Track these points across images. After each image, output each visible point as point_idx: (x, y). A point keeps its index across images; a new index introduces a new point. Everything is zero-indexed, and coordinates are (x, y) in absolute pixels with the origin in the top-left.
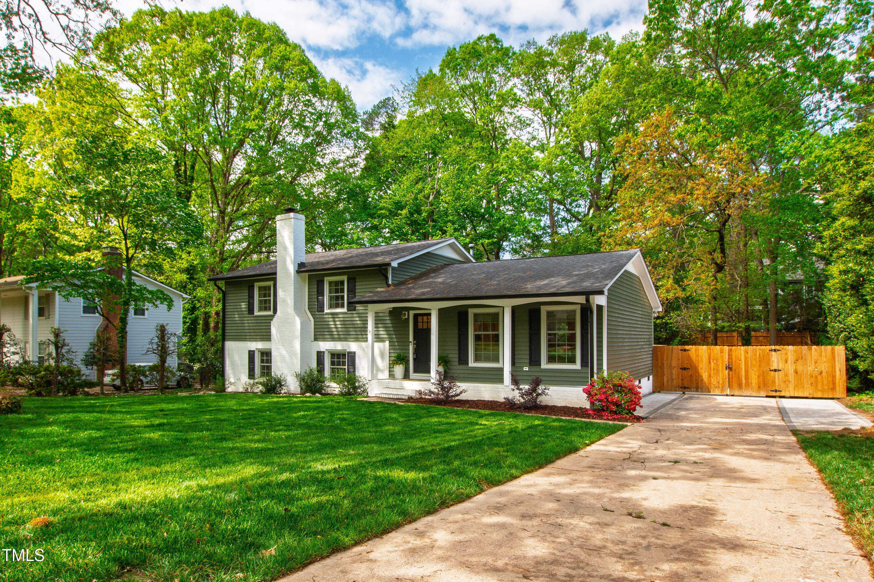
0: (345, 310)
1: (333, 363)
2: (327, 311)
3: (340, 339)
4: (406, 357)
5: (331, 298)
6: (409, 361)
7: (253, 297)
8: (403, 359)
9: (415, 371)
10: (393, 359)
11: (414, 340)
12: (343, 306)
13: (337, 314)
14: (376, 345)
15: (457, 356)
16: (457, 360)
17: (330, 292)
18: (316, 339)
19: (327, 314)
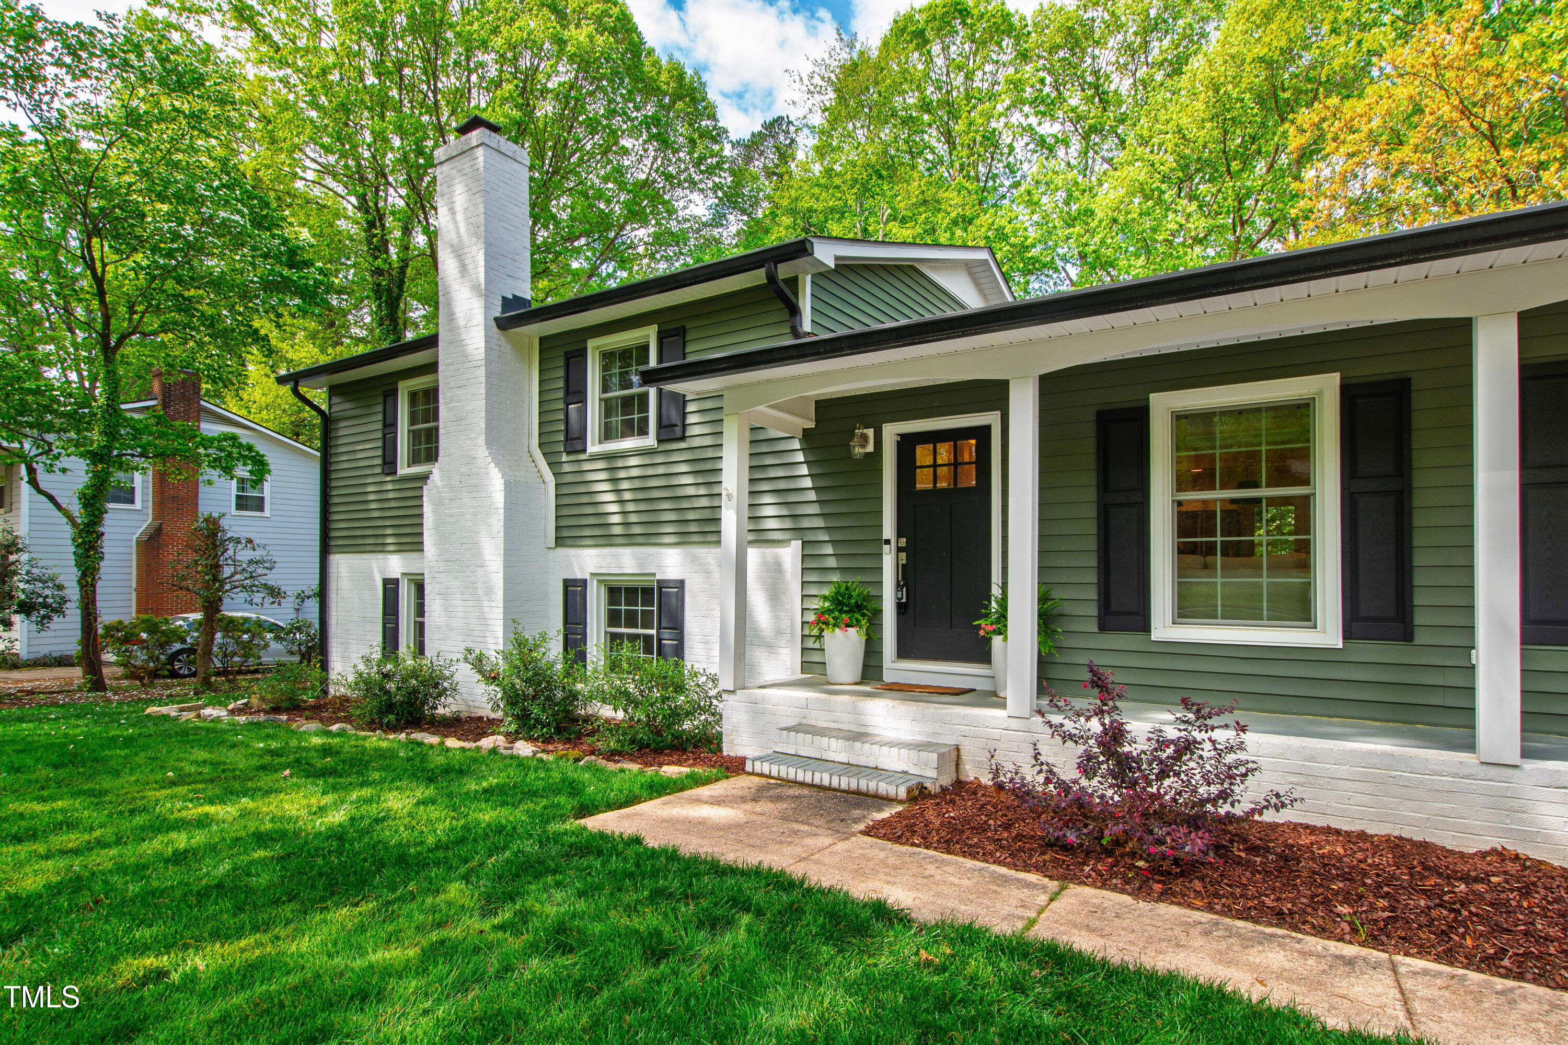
0: (650, 441)
1: (614, 618)
2: (593, 447)
3: (630, 539)
4: (868, 598)
5: (608, 408)
6: (878, 613)
7: (394, 424)
8: (859, 607)
9: (904, 652)
10: (816, 604)
11: (899, 535)
12: (643, 432)
13: (623, 455)
14: (754, 555)
15: (1092, 594)
16: (1093, 610)
17: (605, 388)
18: (560, 541)
19: (594, 458)
